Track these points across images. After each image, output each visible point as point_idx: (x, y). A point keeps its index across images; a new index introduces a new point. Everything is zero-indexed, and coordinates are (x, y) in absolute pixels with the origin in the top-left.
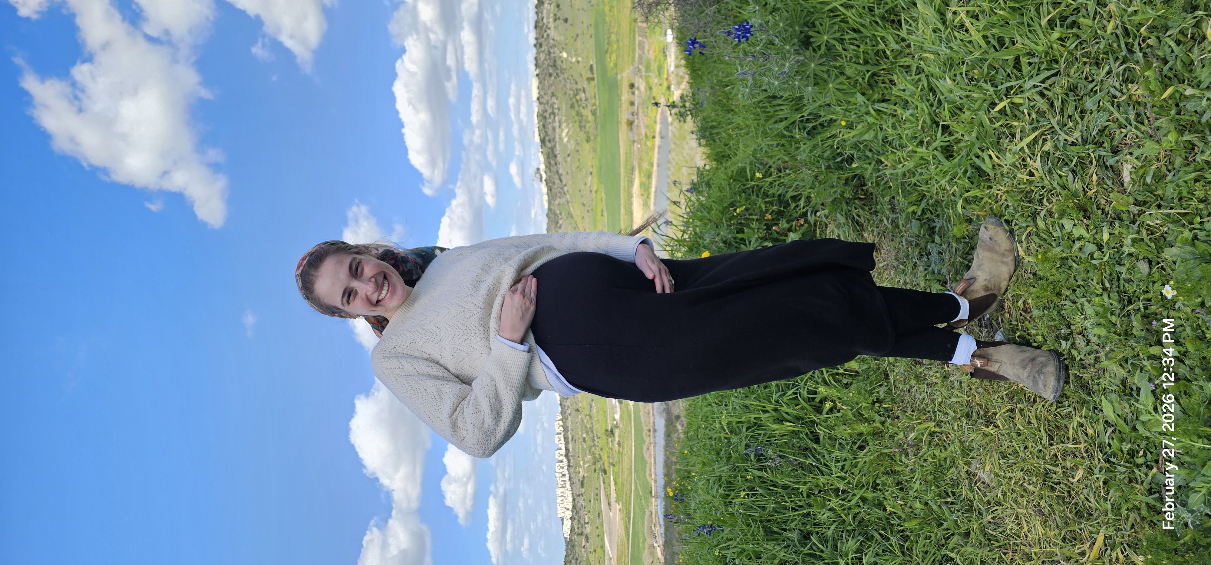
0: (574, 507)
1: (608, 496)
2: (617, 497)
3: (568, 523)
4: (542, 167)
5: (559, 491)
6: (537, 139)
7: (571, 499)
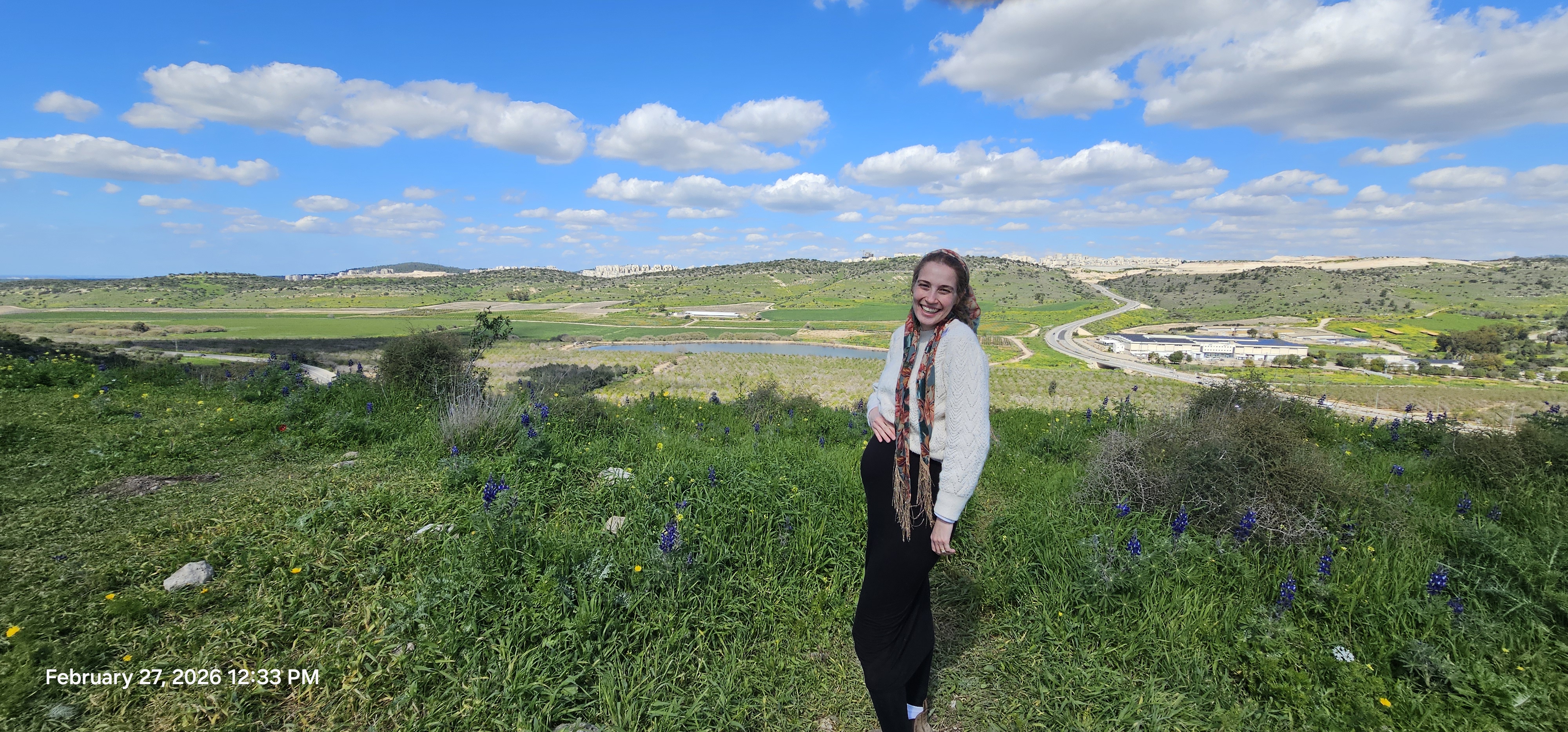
0: (604, 279)
1: (613, 306)
2: (612, 314)
3: (591, 274)
4: (874, 259)
5: (617, 267)
6: (896, 255)
7: (610, 276)
